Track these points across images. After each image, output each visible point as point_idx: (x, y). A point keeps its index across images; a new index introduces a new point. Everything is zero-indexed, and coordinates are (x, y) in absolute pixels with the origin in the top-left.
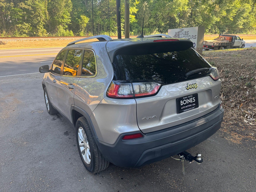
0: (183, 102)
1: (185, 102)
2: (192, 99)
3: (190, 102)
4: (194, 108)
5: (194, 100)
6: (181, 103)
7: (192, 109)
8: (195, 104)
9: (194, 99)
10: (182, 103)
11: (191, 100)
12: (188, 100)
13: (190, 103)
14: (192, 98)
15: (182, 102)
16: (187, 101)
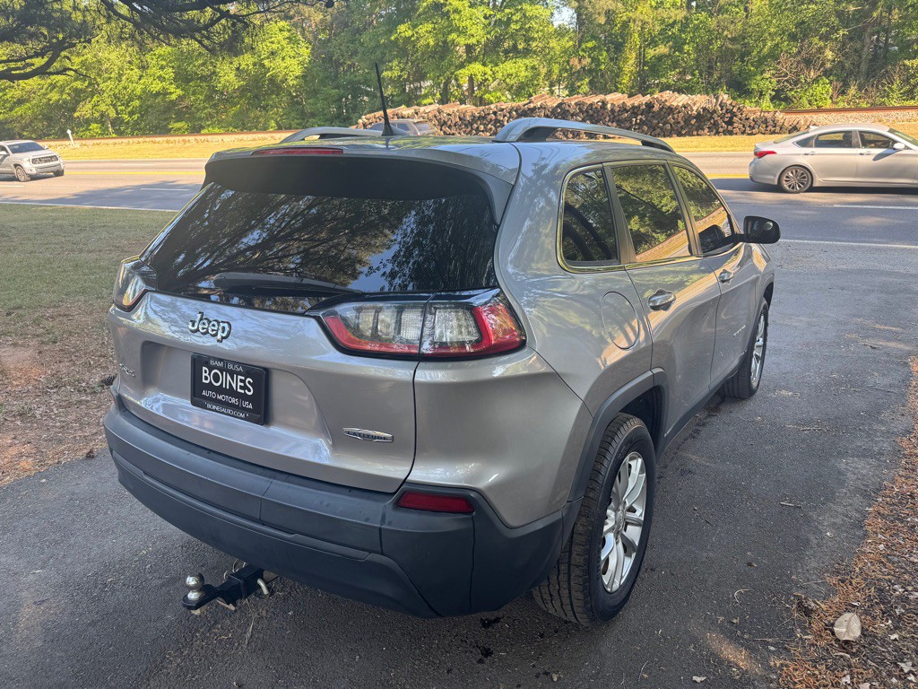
0: (209, 374)
1: (216, 378)
2: (241, 381)
3: (234, 386)
4: (246, 419)
5: (249, 391)
6: (204, 374)
7: (237, 417)
8: (250, 407)
9: (249, 382)
10: (207, 375)
11: (239, 384)
12: (229, 377)
13: (231, 392)
14: (243, 378)
15: (206, 372)
16: (226, 380)
